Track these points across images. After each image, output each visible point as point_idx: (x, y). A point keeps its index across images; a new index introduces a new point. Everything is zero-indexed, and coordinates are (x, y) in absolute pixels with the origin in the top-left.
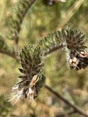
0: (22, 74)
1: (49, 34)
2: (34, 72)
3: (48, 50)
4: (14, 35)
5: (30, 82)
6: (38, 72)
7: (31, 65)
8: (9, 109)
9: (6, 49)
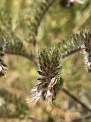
0: (41, 77)
1: (67, 37)
2: (52, 75)
3: (66, 53)
4: (31, 37)
5: (49, 84)
6: (56, 74)
7: (49, 68)
8: (27, 112)
9: (24, 51)
